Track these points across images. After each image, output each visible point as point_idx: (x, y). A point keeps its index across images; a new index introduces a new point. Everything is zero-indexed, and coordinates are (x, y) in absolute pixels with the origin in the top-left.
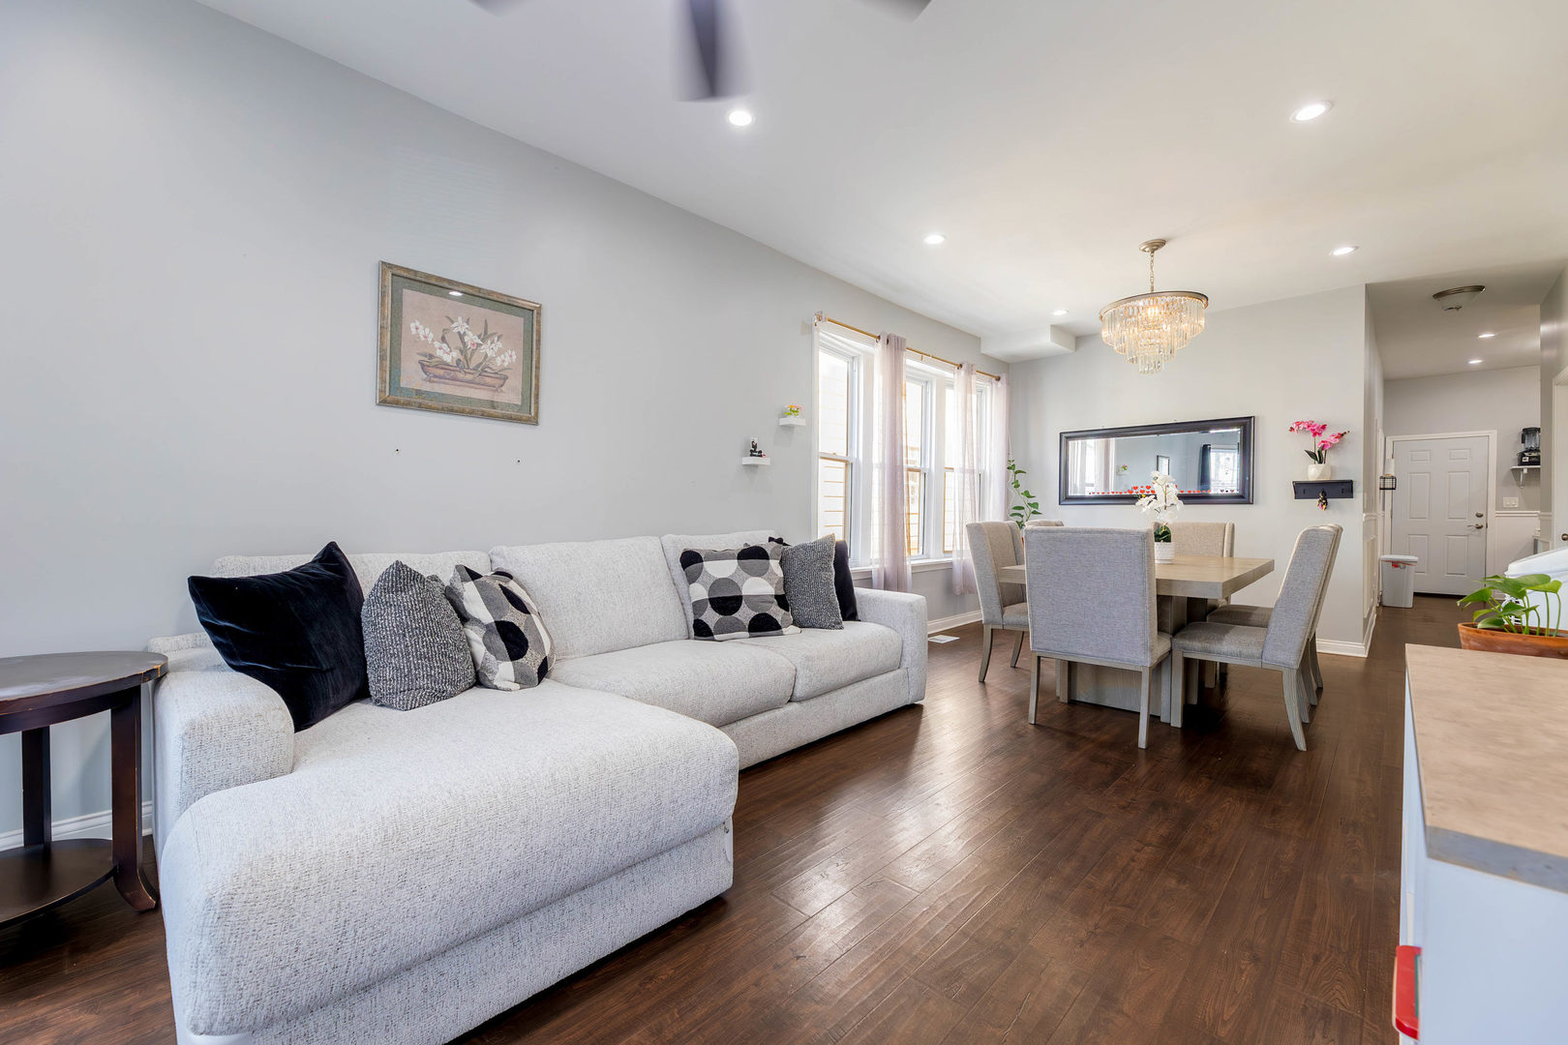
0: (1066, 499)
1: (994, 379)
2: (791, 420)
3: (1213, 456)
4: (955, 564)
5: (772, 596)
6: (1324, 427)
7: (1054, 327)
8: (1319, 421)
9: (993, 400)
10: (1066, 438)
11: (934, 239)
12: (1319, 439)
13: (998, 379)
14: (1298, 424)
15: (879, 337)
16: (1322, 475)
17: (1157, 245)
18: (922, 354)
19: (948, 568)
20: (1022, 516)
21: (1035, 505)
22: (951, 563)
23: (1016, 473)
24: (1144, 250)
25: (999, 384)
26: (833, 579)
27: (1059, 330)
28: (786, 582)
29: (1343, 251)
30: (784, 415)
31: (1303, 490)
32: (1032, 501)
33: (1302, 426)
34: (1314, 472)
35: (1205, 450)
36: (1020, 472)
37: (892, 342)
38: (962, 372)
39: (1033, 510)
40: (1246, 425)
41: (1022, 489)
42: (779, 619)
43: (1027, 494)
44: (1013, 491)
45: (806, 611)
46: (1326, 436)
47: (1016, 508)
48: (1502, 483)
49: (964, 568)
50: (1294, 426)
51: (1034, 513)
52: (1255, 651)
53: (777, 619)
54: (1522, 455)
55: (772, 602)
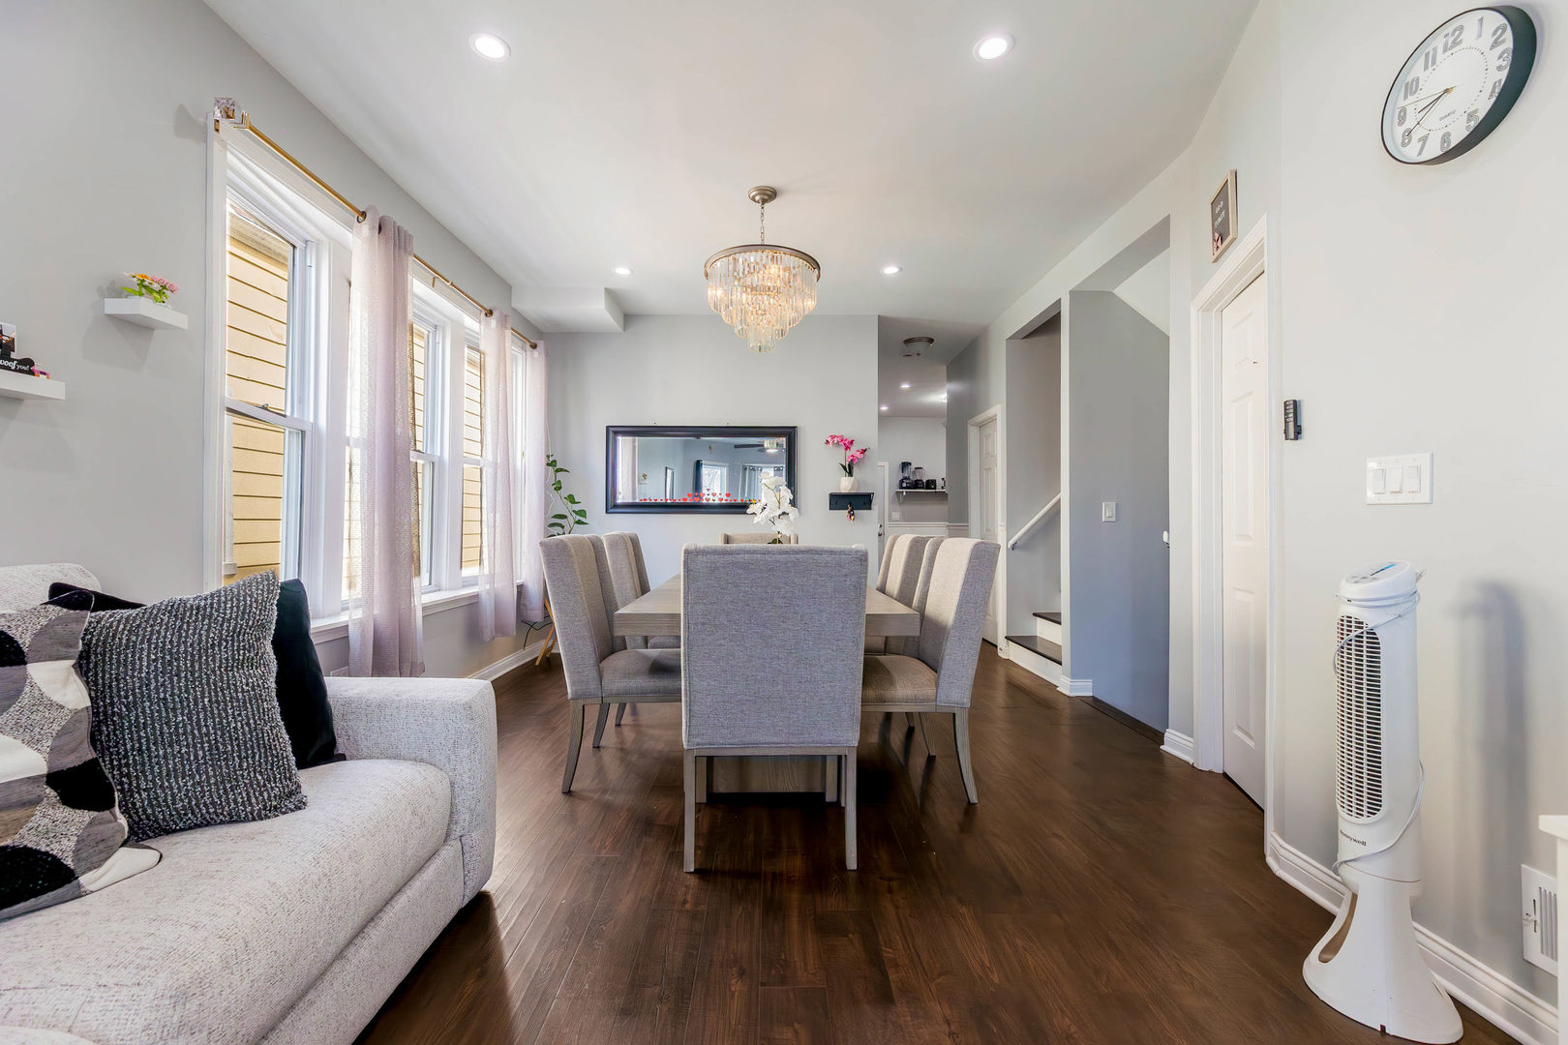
0: (613, 507)
1: (528, 344)
2: (144, 307)
3: (705, 471)
4: (484, 598)
5: (33, 780)
6: (852, 442)
7: (609, 292)
8: (848, 436)
9: (526, 375)
10: (614, 432)
11: (489, 47)
12: (849, 453)
13: (534, 346)
14: (833, 437)
15: (364, 214)
16: (852, 488)
17: (768, 195)
18: (436, 276)
19: (472, 604)
20: (563, 527)
21: (582, 513)
22: (477, 596)
23: (557, 471)
24: (753, 199)
25: (536, 353)
26: (272, 683)
27: (614, 297)
28: (101, 720)
29: (891, 270)
30: (118, 291)
31: (838, 501)
32: (577, 507)
33: (836, 440)
34: (846, 485)
35: (698, 465)
36: (561, 470)
37: (389, 230)
38: (493, 322)
39: (578, 518)
40: (789, 434)
41: (564, 493)
42: (64, 849)
43: (571, 499)
44: (553, 494)
45: (179, 791)
46: (854, 450)
47: (556, 516)
48: (892, 503)
49: (495, 601)
50: (829, 439)
51: (579, 522)
52: (930, 691)
53: (55, 849)
54: (902, 481)
55: (37, 802)
